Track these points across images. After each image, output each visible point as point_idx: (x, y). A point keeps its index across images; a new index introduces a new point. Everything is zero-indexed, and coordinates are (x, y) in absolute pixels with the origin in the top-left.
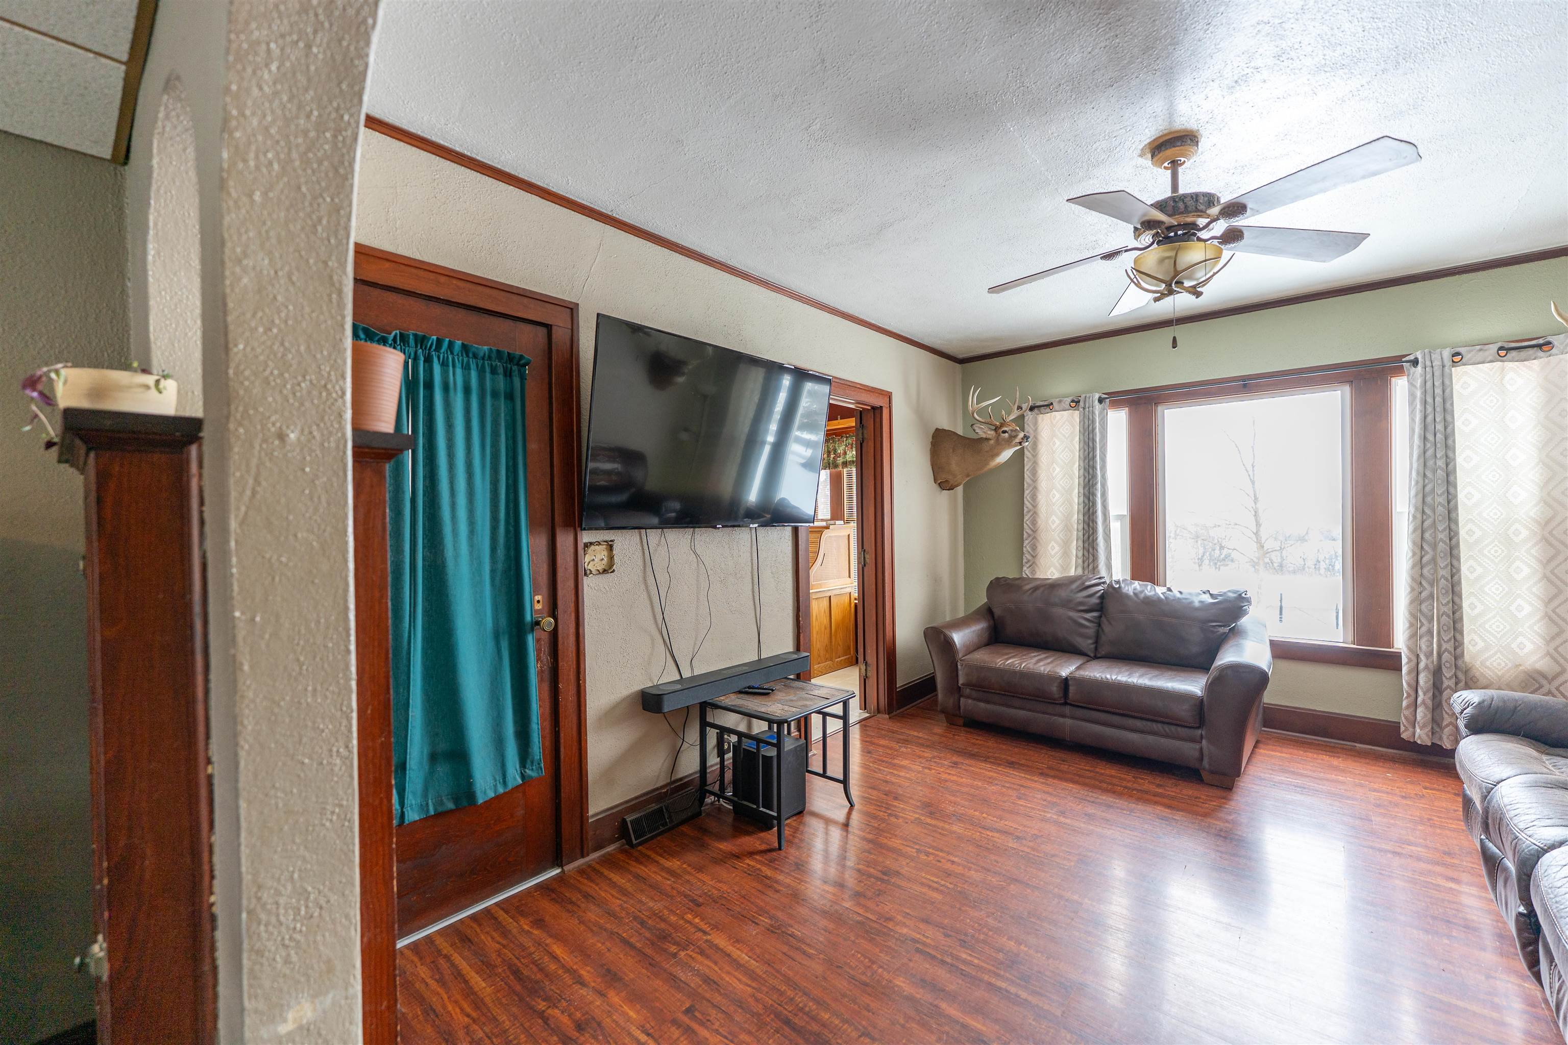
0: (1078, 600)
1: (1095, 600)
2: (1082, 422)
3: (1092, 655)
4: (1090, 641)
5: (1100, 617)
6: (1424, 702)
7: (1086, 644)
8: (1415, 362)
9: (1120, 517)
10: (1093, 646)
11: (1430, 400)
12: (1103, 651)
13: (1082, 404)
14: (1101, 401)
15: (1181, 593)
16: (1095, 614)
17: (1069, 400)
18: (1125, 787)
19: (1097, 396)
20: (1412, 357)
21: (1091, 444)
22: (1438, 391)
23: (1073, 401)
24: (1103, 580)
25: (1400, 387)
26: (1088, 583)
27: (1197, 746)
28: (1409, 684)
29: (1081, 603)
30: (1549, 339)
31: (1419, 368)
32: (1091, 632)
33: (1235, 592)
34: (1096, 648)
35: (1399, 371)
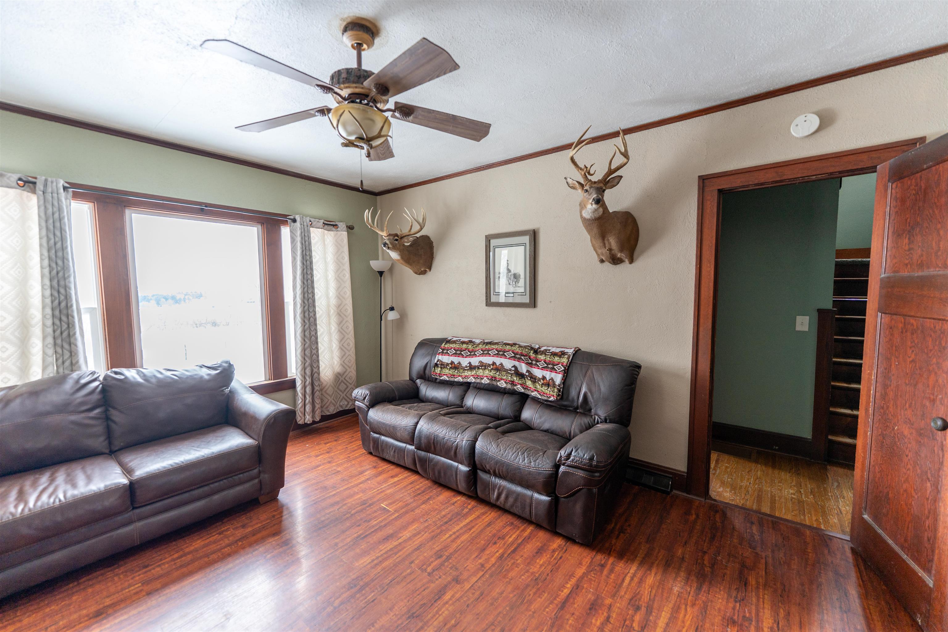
0: (79, 400)
1: (96, 397)
2: (44, 206)
3: (107, 451)
4: (102, 439)
5: (106, 411)
6: (309, 401)
7: (99, 443)
8: (294, 221)
9: (91, 310)
10: (107, 442)
11: (304, 243)
12: (118, 444)
13: (40, 186)
14: (65, 188)
15: (187, 371)
16: (97, 411)
17: (15, 177)
18: (229, 545)
19: (61, 183)
20: (292, 217)
21: (58, 233)
22: (307, 239)
23: (20, 179)
24: (95, 376)
25: (285, 232)
26: (83, 381)
27: (256, 481)
28: (302, 394)
29: (82, 404)
30: (337, 223)
31: (298, 224)
32: (100, 429)
33: (227, 362)
34: (110, 443)
35: (285, 223)
